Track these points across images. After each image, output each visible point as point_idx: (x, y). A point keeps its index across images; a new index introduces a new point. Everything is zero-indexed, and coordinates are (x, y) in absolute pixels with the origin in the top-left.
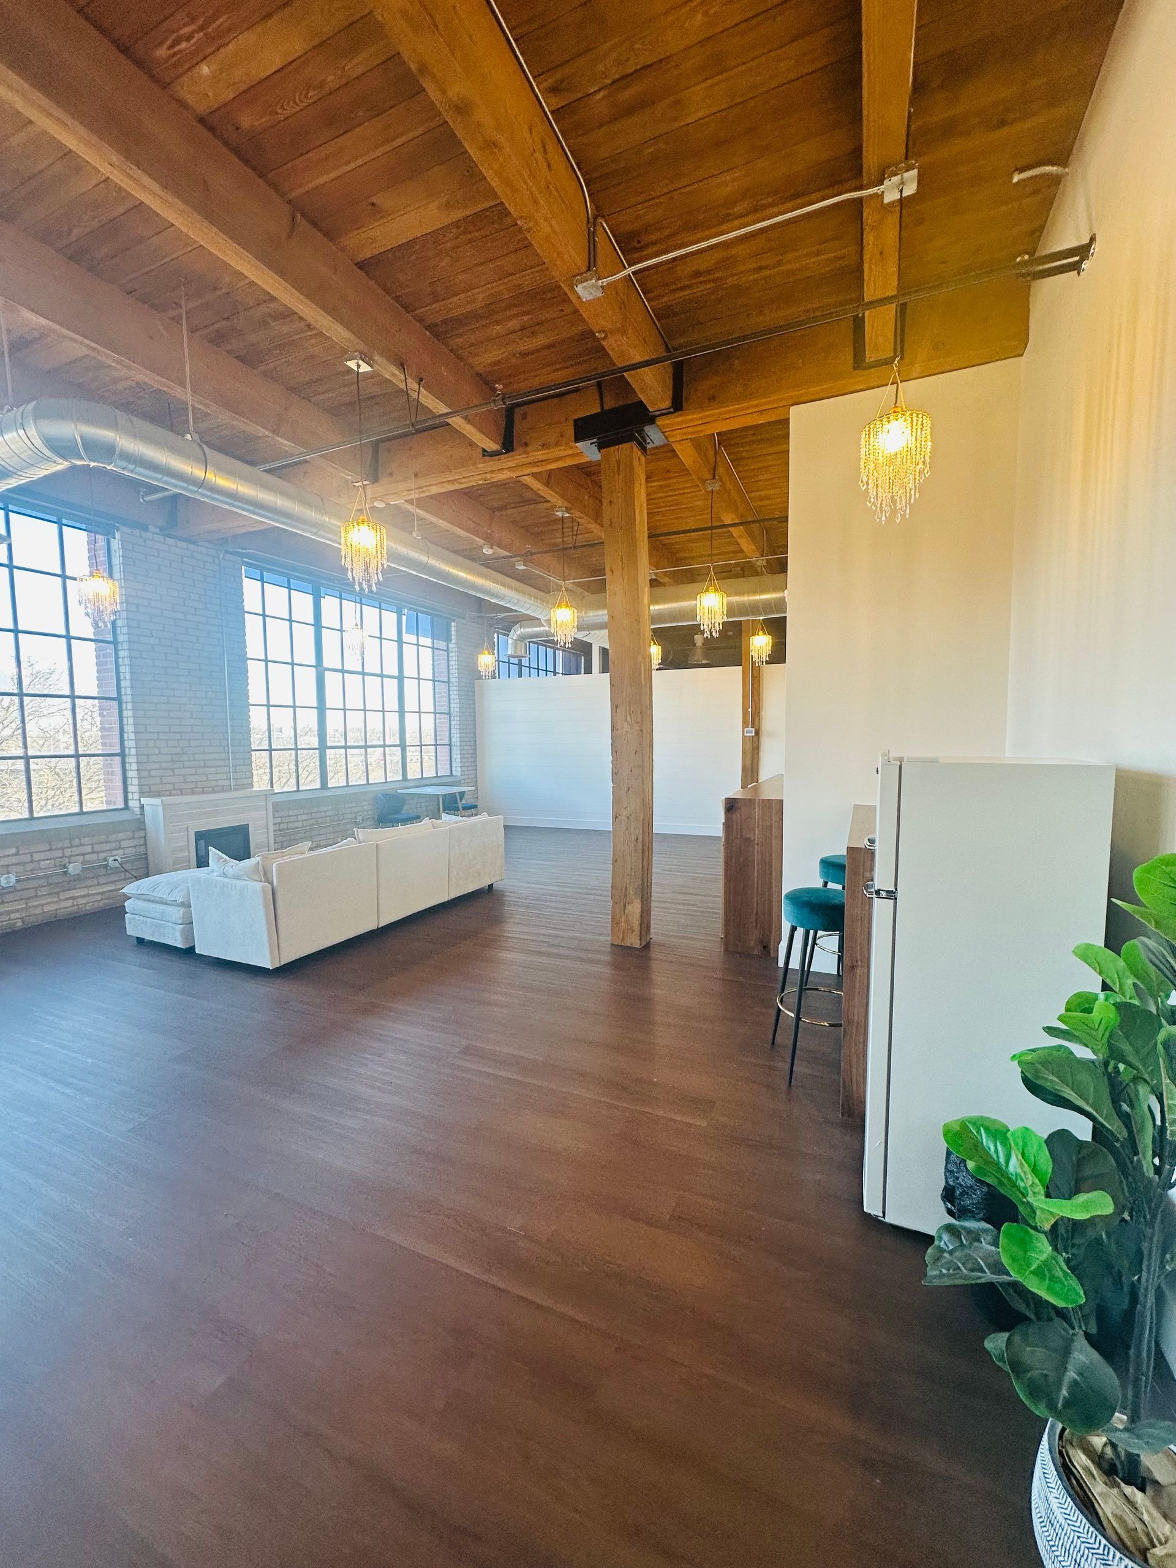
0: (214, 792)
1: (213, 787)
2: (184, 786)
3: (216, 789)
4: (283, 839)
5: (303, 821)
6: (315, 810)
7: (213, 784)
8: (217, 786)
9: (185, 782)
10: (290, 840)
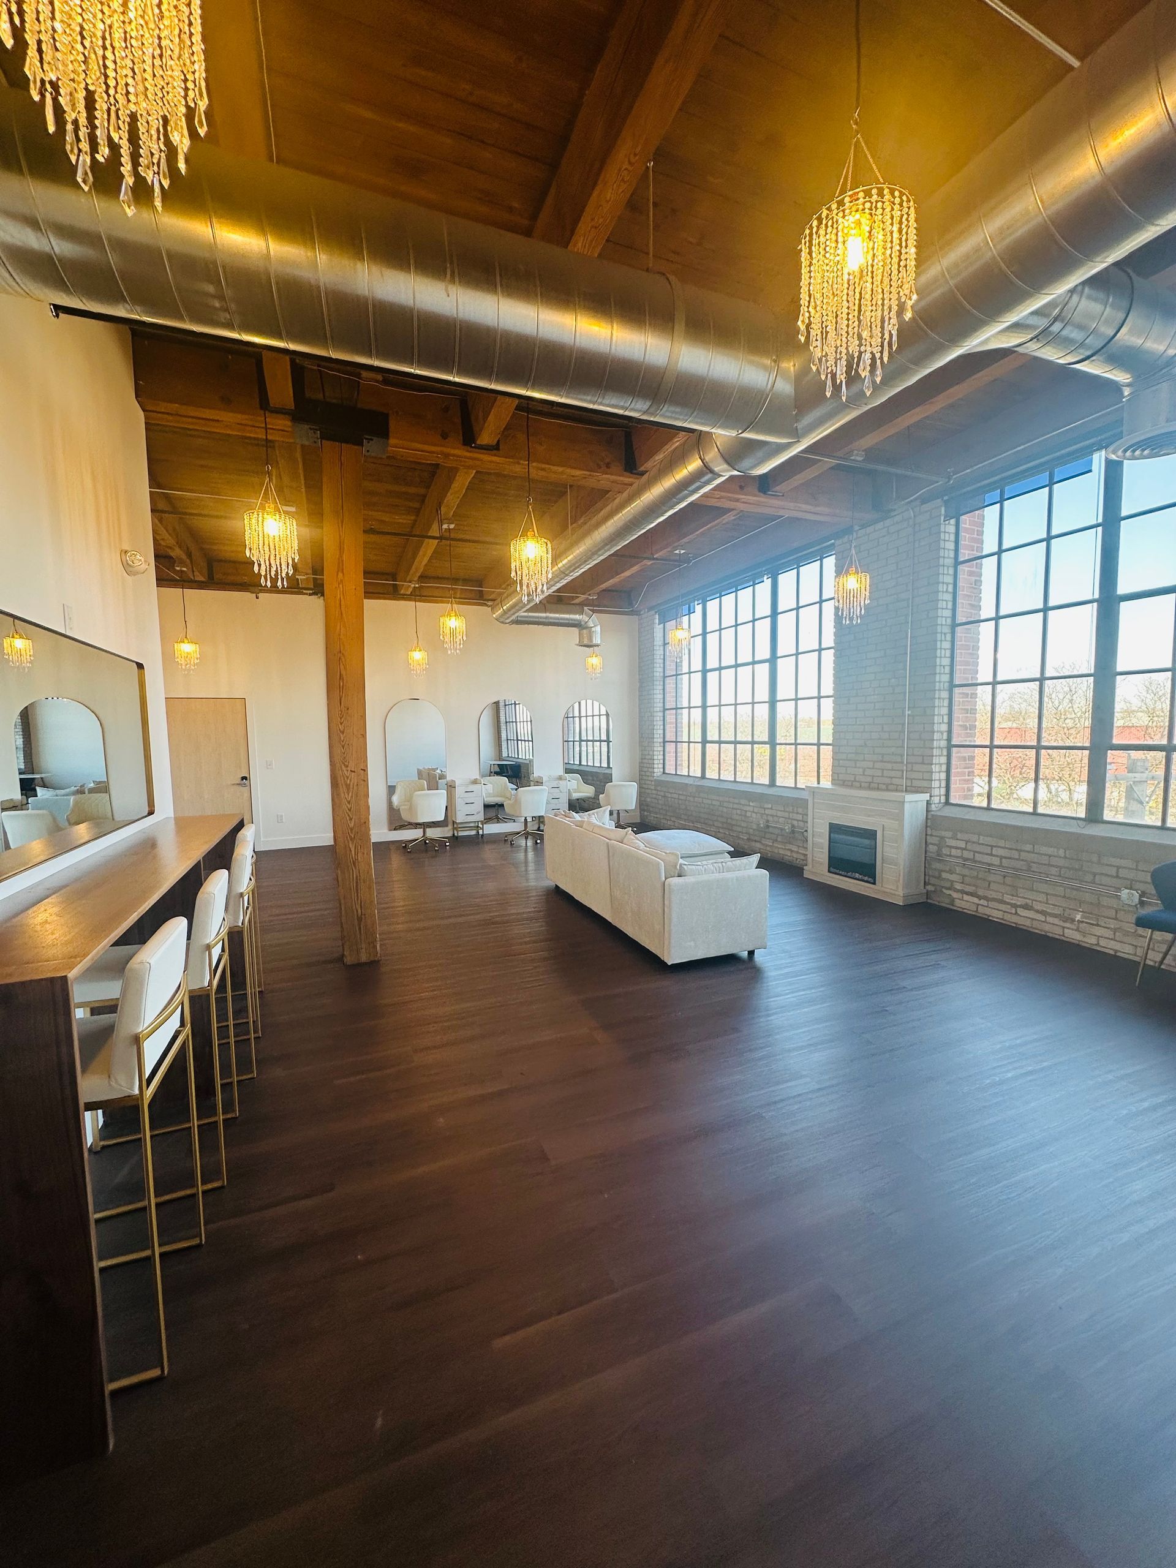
0: (887, 790)
1: (887, 785)
2: (862, 779)
3: (890, 787)
4: (966, 872)
5: (1001, 857)
6: (1029, 847)
7: (888, 781)
8: (891, 784)
9: (864, 775)
10: (977, 878)
